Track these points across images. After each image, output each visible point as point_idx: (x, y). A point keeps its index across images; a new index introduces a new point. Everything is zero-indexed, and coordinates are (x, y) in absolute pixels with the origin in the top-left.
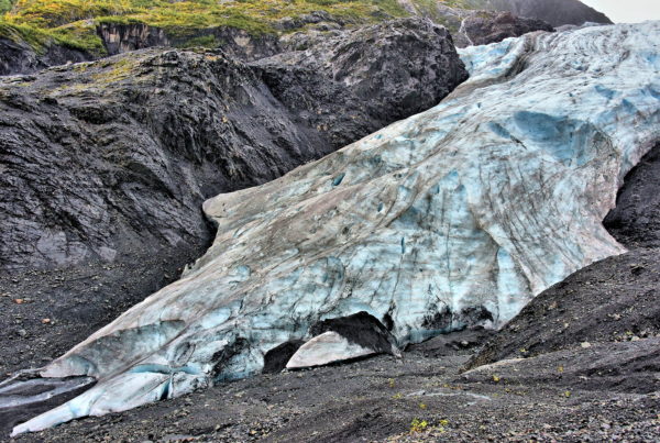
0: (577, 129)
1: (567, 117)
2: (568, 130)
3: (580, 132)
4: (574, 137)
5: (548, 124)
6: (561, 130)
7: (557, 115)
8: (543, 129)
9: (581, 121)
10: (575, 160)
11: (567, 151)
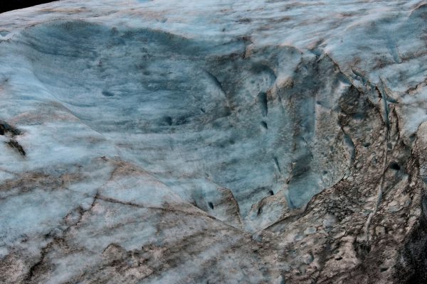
0: (283, 78)
1: (245, 39)
2: (251, 87)
3: (291, 89)
4: (275, 109)
5: (178, 67)
6: (228, 86)
7: (210, 33)
8: (162, 85)
9: (292, 51)
10: (281, 191)
11: (258, 159)
